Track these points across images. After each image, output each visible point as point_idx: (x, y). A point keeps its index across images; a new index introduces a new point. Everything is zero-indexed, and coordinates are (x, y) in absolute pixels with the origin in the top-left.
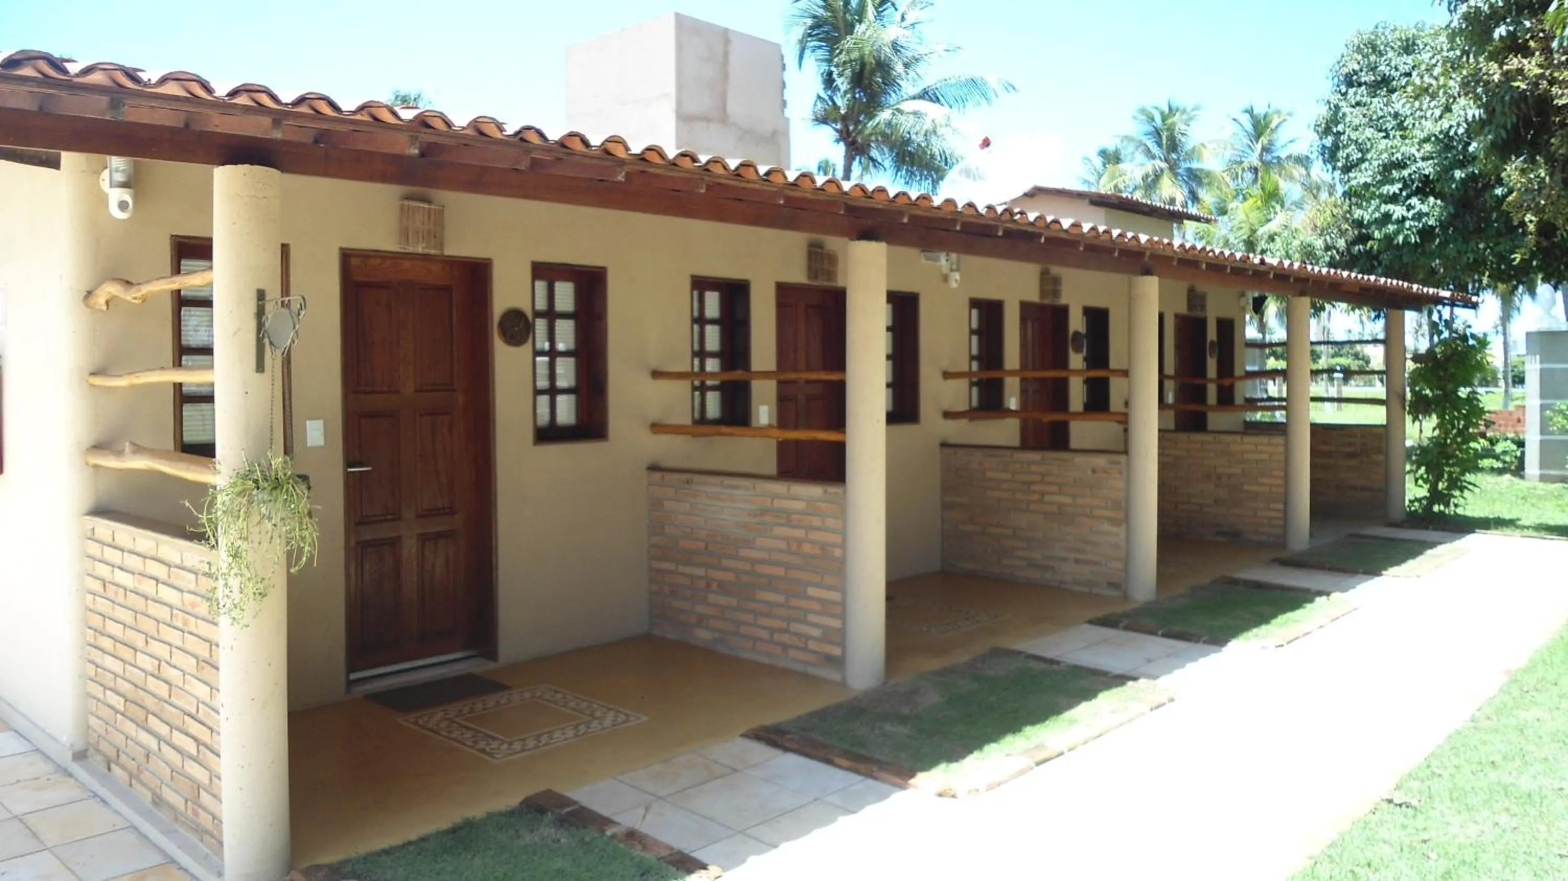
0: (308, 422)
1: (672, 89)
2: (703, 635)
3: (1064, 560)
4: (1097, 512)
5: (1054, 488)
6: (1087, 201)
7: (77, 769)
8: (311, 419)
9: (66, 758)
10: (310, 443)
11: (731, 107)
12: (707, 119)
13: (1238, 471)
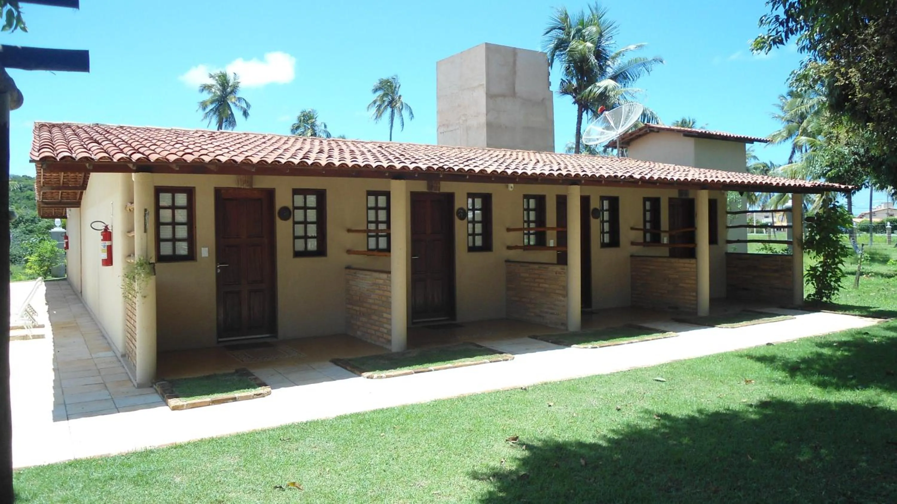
0: (203, 249)
1: (484, 82)
2: (359, 333)
3: (547, 313)
4: (557, 291)
5: (542, 281)
6: (682, 134)
7: (121, 359)
8: (203, 247)
9: (119, 355)
10: (203, 256)
11: (518, 88)
12: (504, 96)
13: (677, 276)
